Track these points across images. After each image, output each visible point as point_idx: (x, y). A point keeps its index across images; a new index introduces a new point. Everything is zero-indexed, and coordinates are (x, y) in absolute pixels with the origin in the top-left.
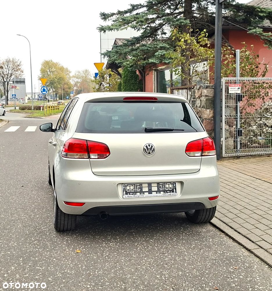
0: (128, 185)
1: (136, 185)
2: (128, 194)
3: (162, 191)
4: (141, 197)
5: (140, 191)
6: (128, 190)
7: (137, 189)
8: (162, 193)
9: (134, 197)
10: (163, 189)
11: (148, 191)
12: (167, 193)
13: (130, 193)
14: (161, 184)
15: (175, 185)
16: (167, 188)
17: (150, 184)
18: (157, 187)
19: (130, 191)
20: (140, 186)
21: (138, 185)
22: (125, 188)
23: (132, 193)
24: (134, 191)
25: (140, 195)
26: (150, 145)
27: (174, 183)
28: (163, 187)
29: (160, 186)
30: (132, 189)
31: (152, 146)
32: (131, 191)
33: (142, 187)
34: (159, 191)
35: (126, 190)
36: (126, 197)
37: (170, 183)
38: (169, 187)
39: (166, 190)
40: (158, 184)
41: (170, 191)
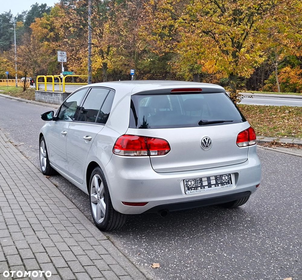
0: (189, 181)
1: (197, 180)
2: (190, 189)
3: (219, 184)
4: (202, 191)
5: (200, 185)
6: (190, 186)
7: (197, 183)
9: (196, 192)
11: (207, 184)
13: (192, 189)
14: (218, 177)
15: (229, 176)
16: (223, 180)
17: (209, 178)
18: (215, 180)
20: (200, 180)
22: (187, 183)
23: (194, 188)
25: (202, 189)
27: (229, 174)
28: (220, 180)
30: (194, 184)
32: (193, 186)
33: (202, 181)
34: (217, 184)
35: (188, 186)
36: (188, 193)
37: (226, 175)
38: (225, 179)
39: (223, 182)
40: (216, 176)
41: (226, 183)
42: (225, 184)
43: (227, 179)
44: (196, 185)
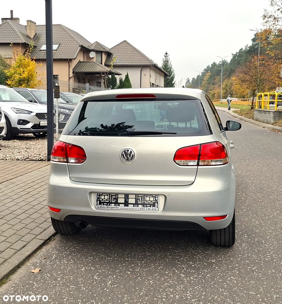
0: (103, 194)
1: (111, 195)
2: (102, 204)
3: (140, 204)
4: (115, 209)
5: (114, 202)
6: (102, 200)
7: (112, 199)
8: (140, 206)
9: (107, 208)
10: (142, 202)
11: (124, 202)
12: (147, 207)
13: (104, 204)
14: (140, 196)
15: (157, 198)
16: (147, 201)
17: (127, 196)
18: (135, 199)
19: (104, 201)
20: (115, 196)
21: (114, 196)
22: (99, 197)
23: (106, 204)
24: (108, 201)
25: (115, 207)
26: (129, 150)
27: (156, 195)
28: (142, 200)
29: (139, 198)
30: (107, 199)
31: (132, 152)
32: (106, 201)
33: (118, 198)
34: (136, 204)
35: (100, 200)
36: (98, 207)
37: (151, 196)
38: (150, 200)
39: (145, 203)
40: (137, 195)
41: (150, 205)
42: (147, 205)
43: (152, 201)
44: (109, 201)
